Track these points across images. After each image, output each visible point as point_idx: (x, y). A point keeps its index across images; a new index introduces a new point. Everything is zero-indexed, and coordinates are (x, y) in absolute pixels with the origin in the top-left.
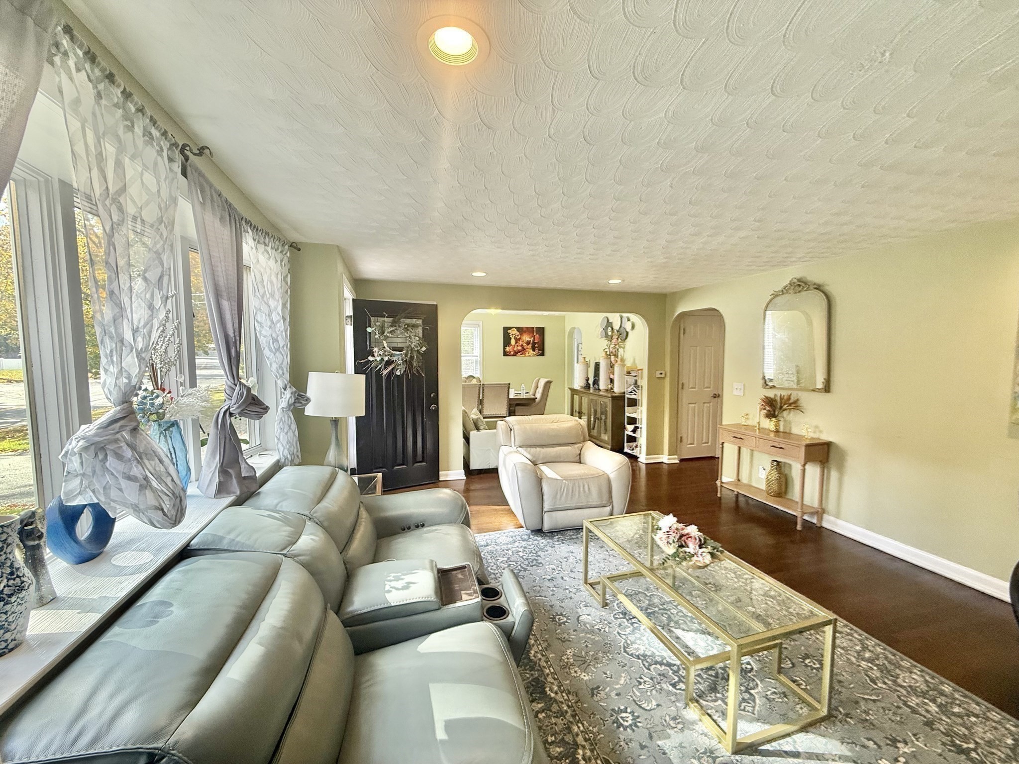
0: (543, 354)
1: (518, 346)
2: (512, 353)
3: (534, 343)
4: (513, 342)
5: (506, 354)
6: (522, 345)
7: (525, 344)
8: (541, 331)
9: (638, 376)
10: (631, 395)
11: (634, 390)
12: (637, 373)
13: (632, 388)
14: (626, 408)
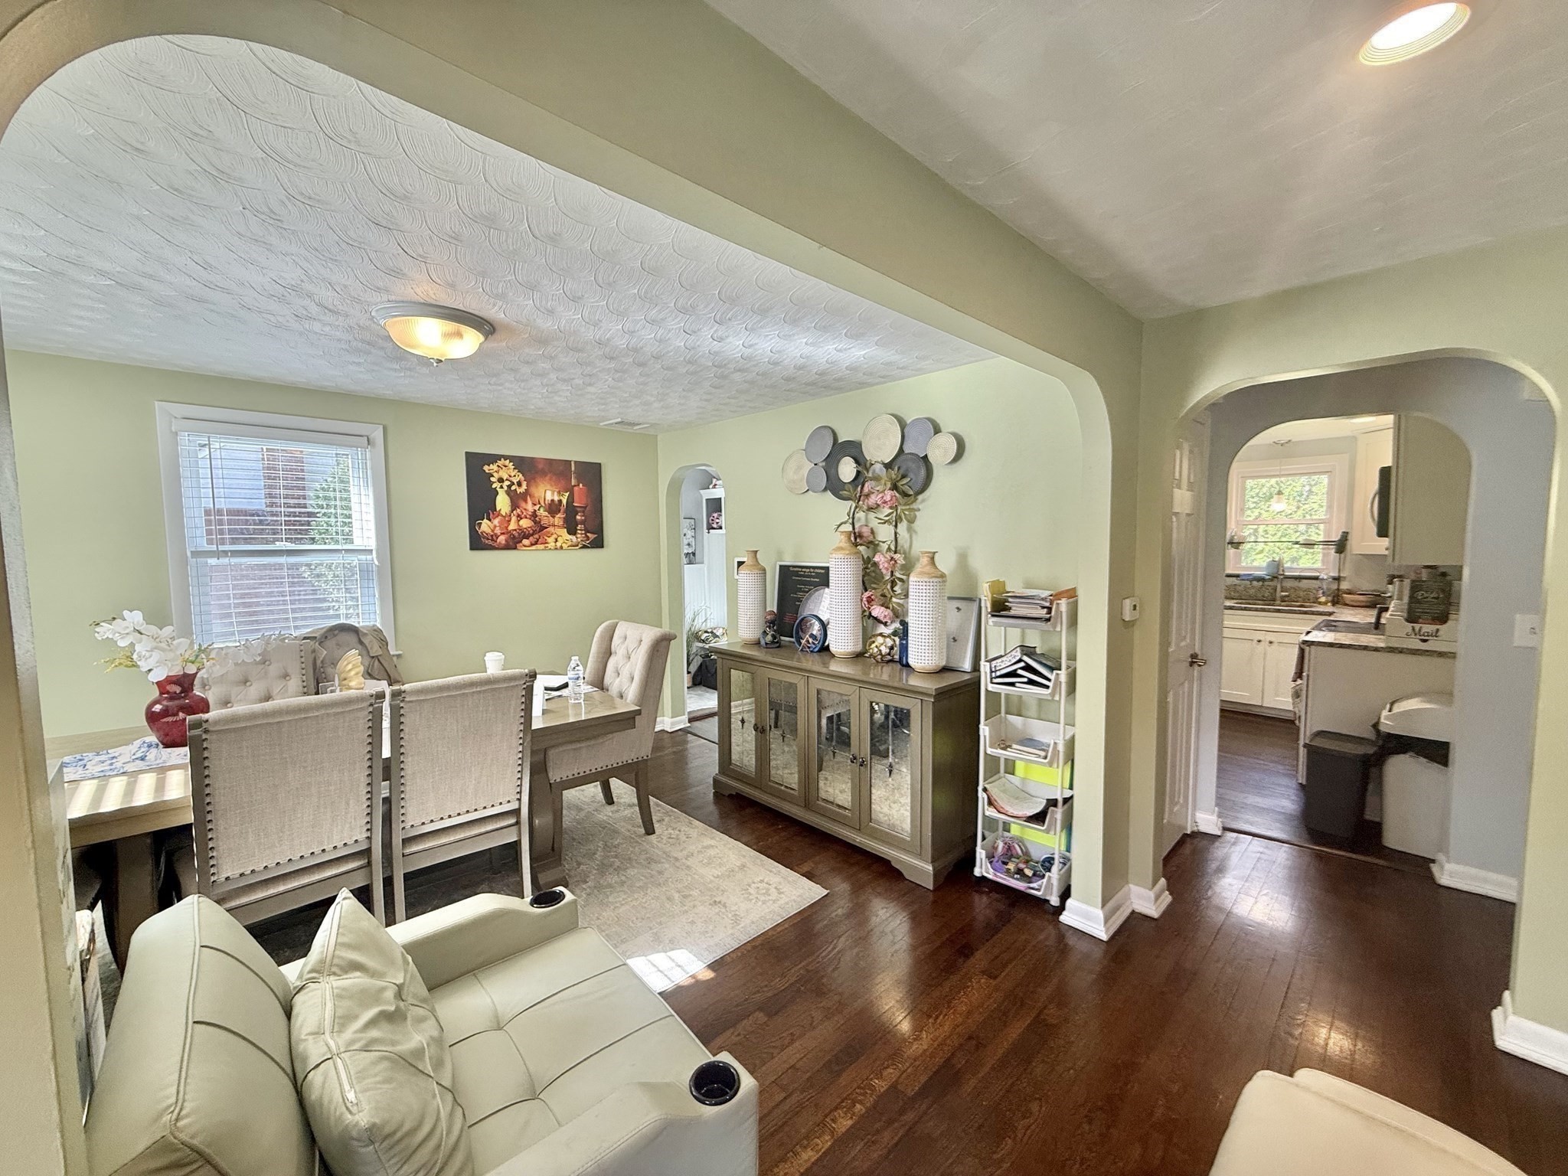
0: (598, 543)
1: (519, 517)
2: (502, 539)
3: (571, 511)
4: (503, 502)
5: (478, 542)
6: (534, 514)
7: (542, 512)
8: (591, 474)
9: (1056, 619)
10: (1012, 684)
11: (1028, 668)
12: (1050, 609)
13: (1018, 658)
14: (986, 725)
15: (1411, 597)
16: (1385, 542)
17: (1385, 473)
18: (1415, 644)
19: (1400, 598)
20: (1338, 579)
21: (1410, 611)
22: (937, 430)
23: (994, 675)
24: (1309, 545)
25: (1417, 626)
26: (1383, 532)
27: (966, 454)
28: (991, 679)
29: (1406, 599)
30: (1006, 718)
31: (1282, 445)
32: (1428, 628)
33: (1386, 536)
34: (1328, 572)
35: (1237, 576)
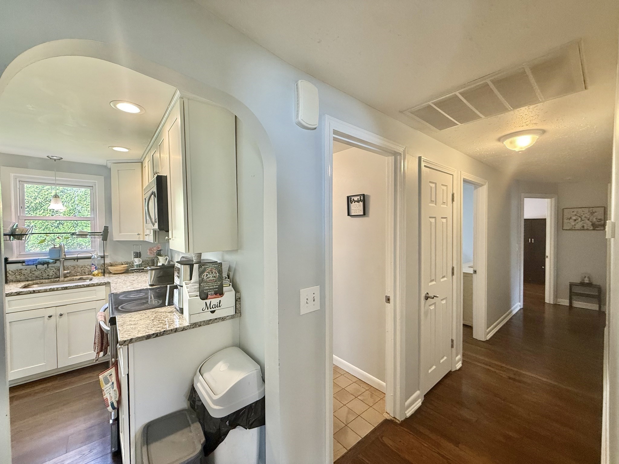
18: (208, 316)
20: (103, 257)
24: (82, 235)
25: (208, 301)
31: (55, 160)
34: (97, 253)
35: (23, 262)
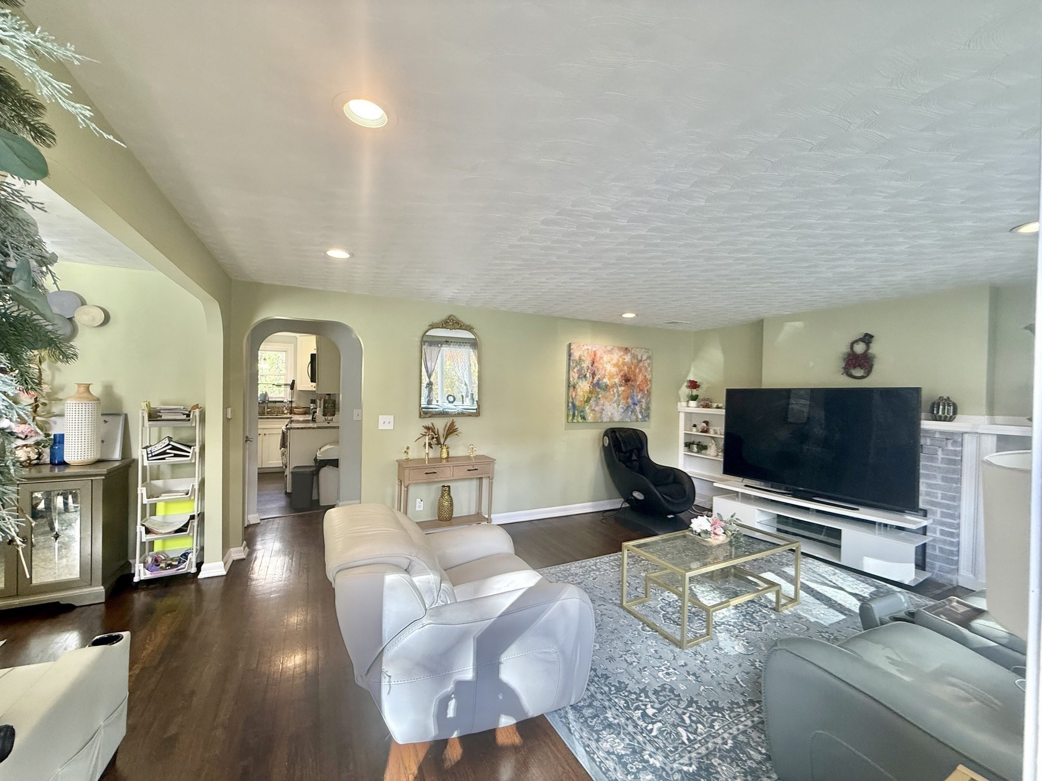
9: (193, 421)
10: (164, 459)
11: (174, 448)
12: (188, 415)
13: (166, 444)
14: (142, 487)
15: (324, 407)
16: (314, 384)
17: (313, 356)
18: (326, 424)
19: (320, 407)
20: (291, 402)
21: (324, 411)
22: (83, 303)
23: (150, 455)
24: (279, 386)
25: (326, 418)
26: (313, 379)
27: (111, 321)
28: (148, 458)
29: (322, 407)
30: (151, 483)
32: (330, 418)
33: (315, 382)
34: (287, 398)
